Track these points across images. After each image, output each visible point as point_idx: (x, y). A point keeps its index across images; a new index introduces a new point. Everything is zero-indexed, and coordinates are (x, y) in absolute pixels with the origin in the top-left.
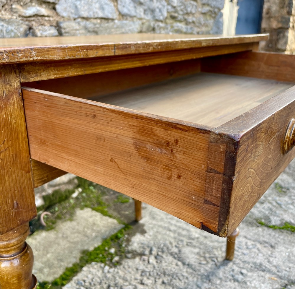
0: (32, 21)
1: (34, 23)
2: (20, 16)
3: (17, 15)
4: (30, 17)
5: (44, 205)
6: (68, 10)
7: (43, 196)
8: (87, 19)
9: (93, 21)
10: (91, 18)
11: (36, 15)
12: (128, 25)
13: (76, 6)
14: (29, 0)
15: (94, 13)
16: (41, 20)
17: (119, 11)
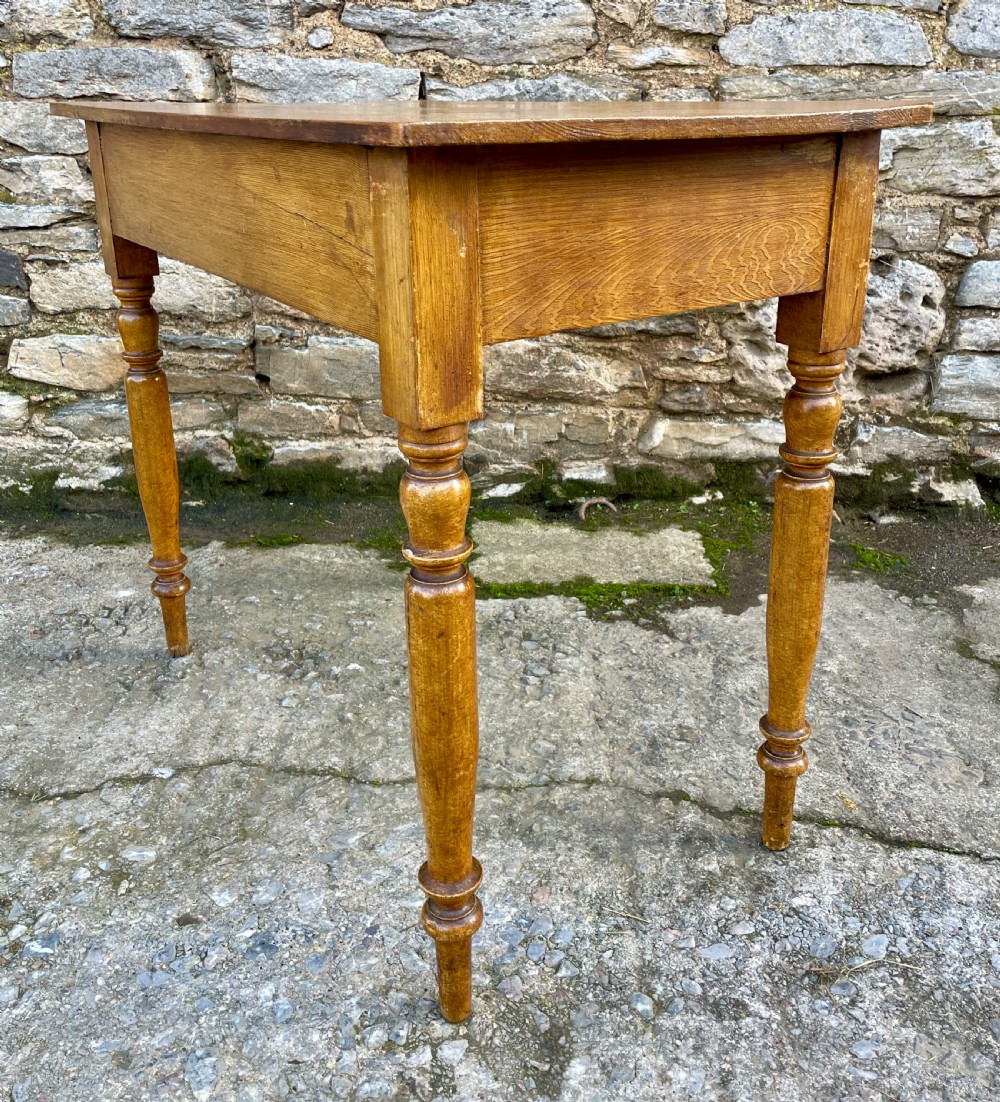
0: (649, 77)
1: (651, 81)
2: (621, 67)
4: (645, 68)
5: (611, 487)
6: (752, 49)
7: (615, 466)
8: (815, 68)
9: (835, 74)
10: (829, 66)
11: (658, 63)
12: (980, 84)
13: (780, 38)
14: (650, 33)
15: (840, 52)
16: (673, 76)
17: (950, 44)
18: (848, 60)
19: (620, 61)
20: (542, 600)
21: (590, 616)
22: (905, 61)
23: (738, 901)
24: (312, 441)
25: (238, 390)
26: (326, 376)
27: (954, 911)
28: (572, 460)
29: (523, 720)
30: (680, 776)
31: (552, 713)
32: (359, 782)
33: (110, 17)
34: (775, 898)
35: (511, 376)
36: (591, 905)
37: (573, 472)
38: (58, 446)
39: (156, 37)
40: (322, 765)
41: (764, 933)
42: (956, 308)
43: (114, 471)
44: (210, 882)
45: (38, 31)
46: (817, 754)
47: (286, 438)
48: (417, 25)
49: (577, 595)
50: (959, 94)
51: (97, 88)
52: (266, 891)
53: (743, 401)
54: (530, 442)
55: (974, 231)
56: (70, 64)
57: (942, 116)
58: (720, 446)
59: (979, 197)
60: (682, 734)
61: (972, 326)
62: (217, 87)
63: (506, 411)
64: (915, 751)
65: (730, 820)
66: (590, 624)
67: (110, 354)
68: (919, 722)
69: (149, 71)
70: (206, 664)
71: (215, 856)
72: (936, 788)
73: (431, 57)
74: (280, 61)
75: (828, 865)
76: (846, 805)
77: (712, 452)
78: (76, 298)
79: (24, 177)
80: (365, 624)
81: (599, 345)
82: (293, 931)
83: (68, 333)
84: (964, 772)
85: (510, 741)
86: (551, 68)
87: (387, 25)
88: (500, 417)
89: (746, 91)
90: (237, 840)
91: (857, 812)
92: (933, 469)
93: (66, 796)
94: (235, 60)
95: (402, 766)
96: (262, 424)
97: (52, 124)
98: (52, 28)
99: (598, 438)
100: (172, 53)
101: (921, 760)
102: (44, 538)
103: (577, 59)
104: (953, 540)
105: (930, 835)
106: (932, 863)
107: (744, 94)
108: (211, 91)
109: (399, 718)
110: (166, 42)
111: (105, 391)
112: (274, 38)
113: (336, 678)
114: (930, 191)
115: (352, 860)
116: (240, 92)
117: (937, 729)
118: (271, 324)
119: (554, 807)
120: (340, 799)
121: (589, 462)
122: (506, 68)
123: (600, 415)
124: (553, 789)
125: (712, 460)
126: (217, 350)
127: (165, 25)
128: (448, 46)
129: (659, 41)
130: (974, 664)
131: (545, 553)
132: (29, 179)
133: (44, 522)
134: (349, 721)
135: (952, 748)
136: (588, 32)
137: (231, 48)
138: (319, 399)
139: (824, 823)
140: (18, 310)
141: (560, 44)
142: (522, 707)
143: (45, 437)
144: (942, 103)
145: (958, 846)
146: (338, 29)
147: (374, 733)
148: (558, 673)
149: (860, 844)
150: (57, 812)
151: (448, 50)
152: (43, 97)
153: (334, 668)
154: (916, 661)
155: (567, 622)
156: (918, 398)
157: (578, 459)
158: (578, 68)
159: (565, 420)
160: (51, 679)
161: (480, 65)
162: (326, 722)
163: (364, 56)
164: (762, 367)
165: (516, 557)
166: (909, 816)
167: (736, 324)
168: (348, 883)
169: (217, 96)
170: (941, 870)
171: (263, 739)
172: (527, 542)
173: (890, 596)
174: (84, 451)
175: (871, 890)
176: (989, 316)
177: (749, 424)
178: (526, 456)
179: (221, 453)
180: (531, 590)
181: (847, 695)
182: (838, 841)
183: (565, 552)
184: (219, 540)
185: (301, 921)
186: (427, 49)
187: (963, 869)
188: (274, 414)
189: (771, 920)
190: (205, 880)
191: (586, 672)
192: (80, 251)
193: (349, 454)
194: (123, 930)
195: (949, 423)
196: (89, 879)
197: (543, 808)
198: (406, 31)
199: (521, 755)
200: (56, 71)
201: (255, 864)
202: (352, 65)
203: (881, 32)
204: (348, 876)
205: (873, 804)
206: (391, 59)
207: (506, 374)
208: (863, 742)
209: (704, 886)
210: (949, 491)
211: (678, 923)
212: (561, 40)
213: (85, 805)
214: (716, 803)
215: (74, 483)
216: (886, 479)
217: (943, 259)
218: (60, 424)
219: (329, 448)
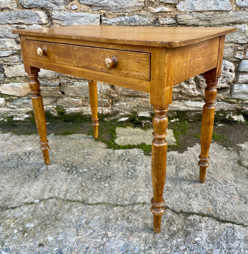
0: (158, 15)
1: (159, 16)
2: (151, 13)
3: (150, 12)
4: (157, 13)
5: (150, 118)
6: (185, 7)
7: (151, 113)
8: (201, 12)
9: (206, 13)
10: (205, 11)
11: (161, 11)
12: (244, 15)
13: (192, 4)
14: (158, 4)
15: (208, 7)
16: (165, 15)
17: (236, 5)
18: (210, 10)
19: (151, 11)
20: (133, 150)
21: (145, 154)
22: (225, 9)
23: (181, 239)
24: (76, 108)
25: (57, 96)
26: (78, 92)
27: (237, 242)
28: (140, 111)
29: (127, 185)
30: (167, 202)
31: (134, 183)
32: (85, 204)
33: (21, 3)
34: (191, 238)
35: (125, 91)
36: (144, 241)
37: (141, 114)
38: (13, 110)
39: (33, 8)
40: (76, 199)
41: (188, 249)
42: (238, 72)
43: (27, 116)
44: (47, 234)
45: (3, 7)
46: (202, 195)
47: (69, 107)
48: (99, 3)
49: (141, 148)
50: (239, 18)
51: (18, 21)
52: (61, 236)
53: (183, 96)
54: (130, 107)
55: (243, 52)
56: (12, 15)
57: (234, 23)
58: (178, 107)
59: (244, 44)
60: (167, 189)
61: (242, 77)
62: (49, 20)
63: (124, 100)
64: (227, 194)
65: (179, 215)
66: (145, 156)
67: (25, 87)
68: (228, 185)
69: (31, 17)
70: (49, 169)
71: (49, 226)
72: (232, 205)
73: (103, 11)
74: (64, 13)
75: (204, 228)
76: (209, 210)
77: (176, 109)
78: (16, 74)
79: (1, 44)
80: (88, 157)
82: (67, 248)
83: (14, 82)
84: (240, 200)
85: (124, 191)
86: (133, 13)
87: (91, 3)
88: (122, 101)
89: (184, 18)
90: (54, 221)
91: (212, 212)
92: (232, 112)
93: (13, 208)
94: (53, 13)
95: (96, 199)
96: (63, 104)
97: (8, 31)
98: (7, 6)
99: (147, 106)
100: (37, 12)
101: (228, 196)
102: (10, 133)
103: (140, 11)
104: (237, 130)
105: (231, 219)
106: (231, 227)
107: (183, 19)
108: (47, 21)
109: (96, 185)
110: (35, 9)
111: (24, 96)
112: (63, 7)
113: (81, 173)
114: (231, 42)
115: (83, 227)
116: (54, 21)
117: (232, 187)
118: (64, 79)
119: (134, 211)
120: (81, 209)
121: (145, 112)
122: (122, 14)
123: (147, 100)
124: (134, 206)
125: (176, 111)
126: (51, 86)
127: (35, 5)
128: (107, 8)
129: (161, 6)
130: (242, 167)
131: (134, 136)
132: (3, 44)
133: (10, 129)
134: (83, 186)
135: (237, 192)
136: (143, 4)
137: (52, 10)
138: (77, 98)
139: (204, 215)
140: (2, 77)
141: (136, 7)
142: (127, 181)
143: (10, 108)
144: (234, 20)
145: (238, 222)
146: (79, 5)
147: (90, 189)
148: (136, 171)
149: (213, 222)
150: (10, 213)
151: (107, 9)
152: (5, 24)
153: (80, 170)
154: (227, 166)
155: (139, 156)
156: (228, 95)
157: (142, 111)
158: (140, 13)
159: (139, 102)
160: (10, 174)
161: (115, 13)
162: (78, 186)
163: (86, 12)
164: (188, 88)
165: (126, 138)
166: (225, 213)
168: (82, 234)
169: (49, 22)
170: (233, 229)
171: (62, 191)
172: (129, 133)
173: (221, 147)
174: (19, 111)
175: (216, 236)
176: (246, 74)
177: (185, 102)
178: (129, 110)
179: (53, 111)
180: (130, 147)
181: (209, 177)
182: (207, 221)
183: (139, 136)
184: (53, 133)
185: (69, 245)
186: (102, 9)
187: (239, 229)
188: (66, 101)
189: (190, 245)
190: (46, 233)
191: (143, 171)
192: (16, 62)
193: (85, 111)
194: (25, 248)
195: (236, 101)
196: (17, 233)
197: (132, 212)
198: (96, 5)
199: (127, 195)
200: (8, 17)
201: (59, 228)
202: (83, 14)
203: (219, 2)
204: (82, 232)
205: (216, 209)
206: (93, 12)
207: (123, 91)
208: (214, 191)
209: (172, 235)
210: (236, 118)
211: (165, 246)
212: (136, 6)
213: (17, 211)
214: (176, 210)
215: (18, 119)
216: (220, 115)
217: (235, 60)
218: (13, 105)
219: (80, 109)
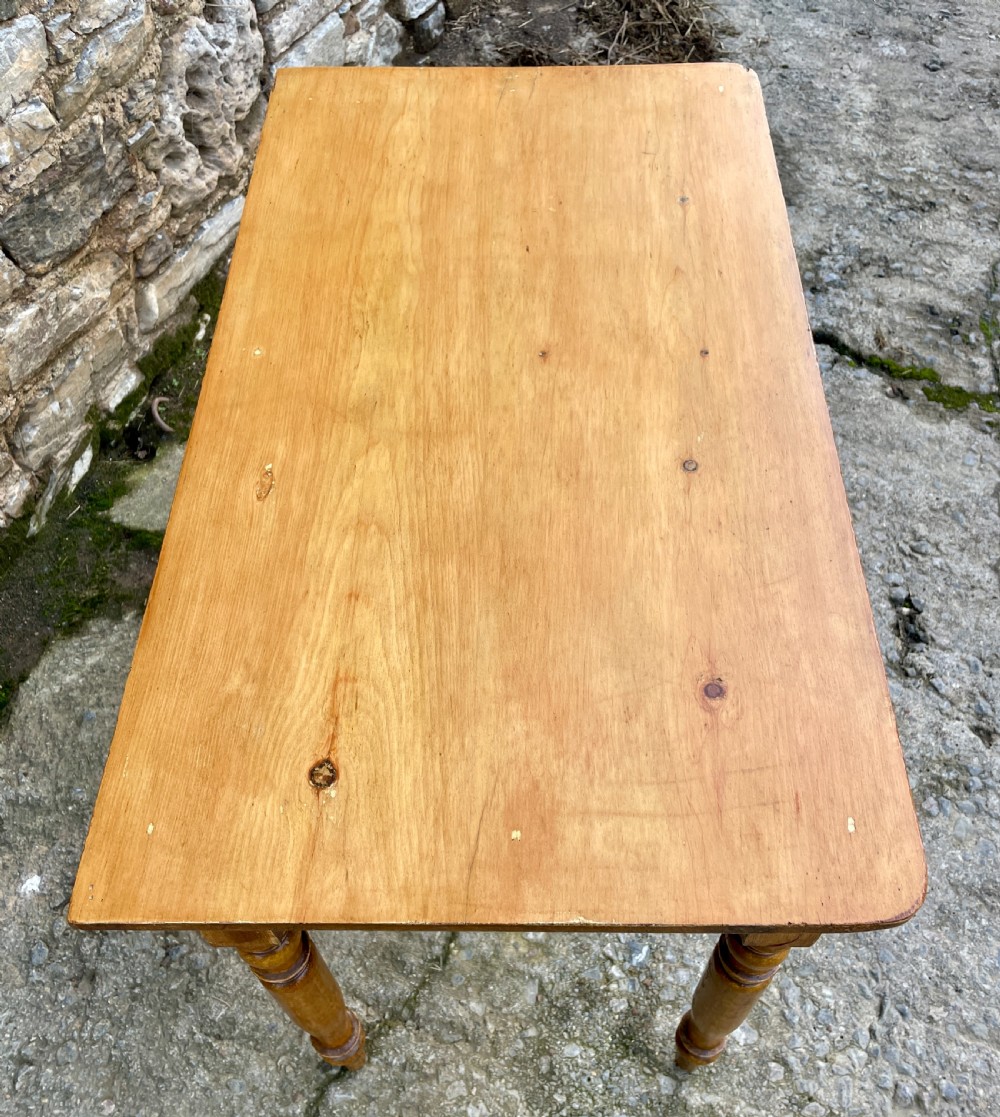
5: (144, 383)
7: (137, 363)
28: (105, 388)
35: (29, 357)
37: (114, 401)
54: (75, 404)
58: (191, 275)
61: (279, 28)
63: (42, 394)
77: (189, 286)
81: (77, 260)
88: (41, 405)
99: (115, 349)
121: (117, 377)
123: (108, 327)
125: (191, 292)
157: (108, 383)
159: (91, 358)
164: (185, 176)
167: (153, 149)
177: (199, 238)
178: (77, 419)
207: (25, 359)
